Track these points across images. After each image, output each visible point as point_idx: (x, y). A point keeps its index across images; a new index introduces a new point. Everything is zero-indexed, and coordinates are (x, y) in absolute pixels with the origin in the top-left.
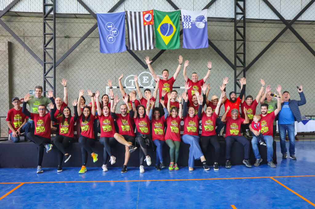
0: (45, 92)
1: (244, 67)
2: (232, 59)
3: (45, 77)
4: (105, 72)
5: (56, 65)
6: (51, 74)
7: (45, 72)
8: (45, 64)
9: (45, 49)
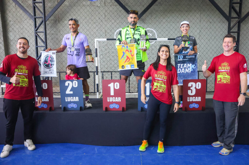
0: (37, 46)
1: (239, 18)
2: (226, 10)
3: (36, 32)
4: (95, 25)
5: (46, 20)
6: (41, 29)
7: (36, 27)
8: (35, 19)
9: (34, 3)
